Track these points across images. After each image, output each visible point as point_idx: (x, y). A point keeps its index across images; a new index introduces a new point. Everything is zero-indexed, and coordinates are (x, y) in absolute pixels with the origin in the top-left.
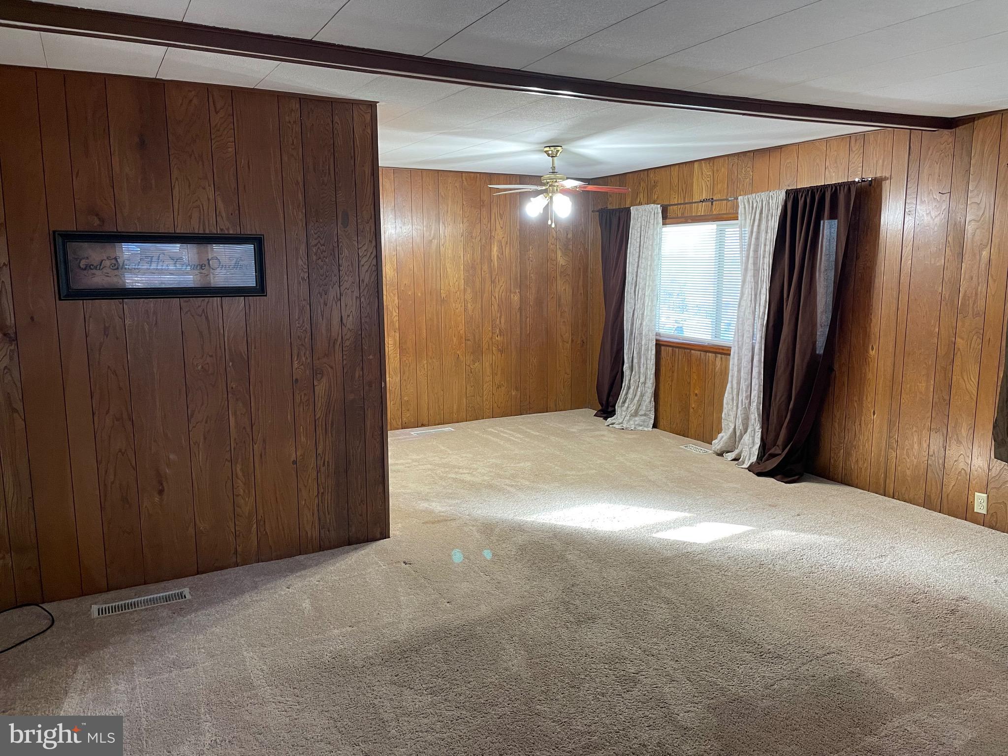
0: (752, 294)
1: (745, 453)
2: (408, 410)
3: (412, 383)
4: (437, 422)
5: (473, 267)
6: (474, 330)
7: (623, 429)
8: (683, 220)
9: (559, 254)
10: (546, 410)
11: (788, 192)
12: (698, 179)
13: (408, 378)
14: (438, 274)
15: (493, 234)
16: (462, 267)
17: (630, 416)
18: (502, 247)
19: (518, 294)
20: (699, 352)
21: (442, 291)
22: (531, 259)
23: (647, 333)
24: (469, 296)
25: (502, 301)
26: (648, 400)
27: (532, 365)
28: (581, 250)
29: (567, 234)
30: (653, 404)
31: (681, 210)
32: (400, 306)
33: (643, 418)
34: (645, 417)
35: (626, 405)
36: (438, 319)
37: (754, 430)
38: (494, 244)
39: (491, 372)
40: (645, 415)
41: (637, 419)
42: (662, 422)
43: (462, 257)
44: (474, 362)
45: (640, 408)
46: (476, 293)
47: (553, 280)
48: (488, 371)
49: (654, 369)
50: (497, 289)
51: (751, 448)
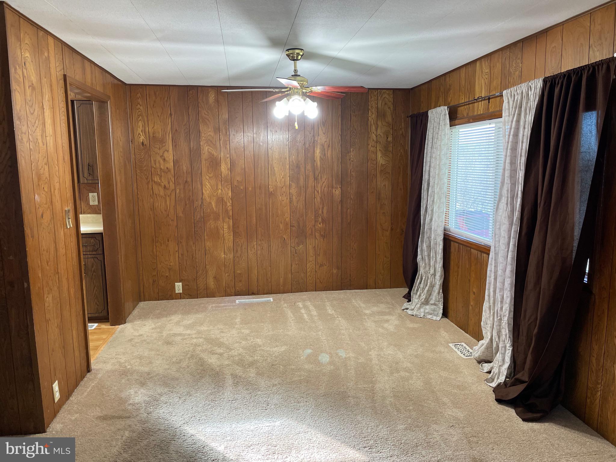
0: (508, 197)
1: (496, 369)
2: (241, 281)
3: (244, 260)
4: (265, 292)
5: (298, 167)
6: (299, 219)
7: (413, 315)
8: (467, 120)
9: (379, 155)
10: (365, 286)
11: (545, 81)
12: (479, 78)
13: (240, 256)
14: (267, 172)
15: (316, 139)
16: (288, 166)
17: (421, 304)
18: (324, 149)
19: (339, 189)
20: (477, 252)
21: (270, 186)
22: (352, 159)
23: (436, 228)
24: (294, 191)
25: (324, 195)
26: (437, 291)
27: (352, 249)
28: (401, 151)
29: (387, 138)
30: (441, 295)
31: (466, 109)
32: (233, 198)
33: (433, 307)
34: (435, 307)
35: (418, 293)
36: (266, 208)
37: (505, 347)
38: (317, 148)
39: (314, 253)
40: (435, 304)
41: (427, 307)
42: (451, 313)
43: (288, 159)
44: (298, 245)
45: (430, 298)
46: (300, 187)
47: (372, 177)
48: (311, 252)
49: (442, 263)
50: (320, 185)
51: (500, 366)
